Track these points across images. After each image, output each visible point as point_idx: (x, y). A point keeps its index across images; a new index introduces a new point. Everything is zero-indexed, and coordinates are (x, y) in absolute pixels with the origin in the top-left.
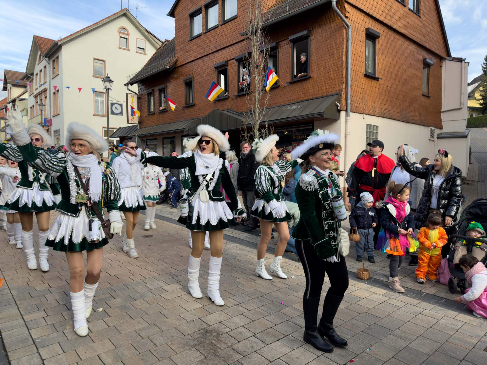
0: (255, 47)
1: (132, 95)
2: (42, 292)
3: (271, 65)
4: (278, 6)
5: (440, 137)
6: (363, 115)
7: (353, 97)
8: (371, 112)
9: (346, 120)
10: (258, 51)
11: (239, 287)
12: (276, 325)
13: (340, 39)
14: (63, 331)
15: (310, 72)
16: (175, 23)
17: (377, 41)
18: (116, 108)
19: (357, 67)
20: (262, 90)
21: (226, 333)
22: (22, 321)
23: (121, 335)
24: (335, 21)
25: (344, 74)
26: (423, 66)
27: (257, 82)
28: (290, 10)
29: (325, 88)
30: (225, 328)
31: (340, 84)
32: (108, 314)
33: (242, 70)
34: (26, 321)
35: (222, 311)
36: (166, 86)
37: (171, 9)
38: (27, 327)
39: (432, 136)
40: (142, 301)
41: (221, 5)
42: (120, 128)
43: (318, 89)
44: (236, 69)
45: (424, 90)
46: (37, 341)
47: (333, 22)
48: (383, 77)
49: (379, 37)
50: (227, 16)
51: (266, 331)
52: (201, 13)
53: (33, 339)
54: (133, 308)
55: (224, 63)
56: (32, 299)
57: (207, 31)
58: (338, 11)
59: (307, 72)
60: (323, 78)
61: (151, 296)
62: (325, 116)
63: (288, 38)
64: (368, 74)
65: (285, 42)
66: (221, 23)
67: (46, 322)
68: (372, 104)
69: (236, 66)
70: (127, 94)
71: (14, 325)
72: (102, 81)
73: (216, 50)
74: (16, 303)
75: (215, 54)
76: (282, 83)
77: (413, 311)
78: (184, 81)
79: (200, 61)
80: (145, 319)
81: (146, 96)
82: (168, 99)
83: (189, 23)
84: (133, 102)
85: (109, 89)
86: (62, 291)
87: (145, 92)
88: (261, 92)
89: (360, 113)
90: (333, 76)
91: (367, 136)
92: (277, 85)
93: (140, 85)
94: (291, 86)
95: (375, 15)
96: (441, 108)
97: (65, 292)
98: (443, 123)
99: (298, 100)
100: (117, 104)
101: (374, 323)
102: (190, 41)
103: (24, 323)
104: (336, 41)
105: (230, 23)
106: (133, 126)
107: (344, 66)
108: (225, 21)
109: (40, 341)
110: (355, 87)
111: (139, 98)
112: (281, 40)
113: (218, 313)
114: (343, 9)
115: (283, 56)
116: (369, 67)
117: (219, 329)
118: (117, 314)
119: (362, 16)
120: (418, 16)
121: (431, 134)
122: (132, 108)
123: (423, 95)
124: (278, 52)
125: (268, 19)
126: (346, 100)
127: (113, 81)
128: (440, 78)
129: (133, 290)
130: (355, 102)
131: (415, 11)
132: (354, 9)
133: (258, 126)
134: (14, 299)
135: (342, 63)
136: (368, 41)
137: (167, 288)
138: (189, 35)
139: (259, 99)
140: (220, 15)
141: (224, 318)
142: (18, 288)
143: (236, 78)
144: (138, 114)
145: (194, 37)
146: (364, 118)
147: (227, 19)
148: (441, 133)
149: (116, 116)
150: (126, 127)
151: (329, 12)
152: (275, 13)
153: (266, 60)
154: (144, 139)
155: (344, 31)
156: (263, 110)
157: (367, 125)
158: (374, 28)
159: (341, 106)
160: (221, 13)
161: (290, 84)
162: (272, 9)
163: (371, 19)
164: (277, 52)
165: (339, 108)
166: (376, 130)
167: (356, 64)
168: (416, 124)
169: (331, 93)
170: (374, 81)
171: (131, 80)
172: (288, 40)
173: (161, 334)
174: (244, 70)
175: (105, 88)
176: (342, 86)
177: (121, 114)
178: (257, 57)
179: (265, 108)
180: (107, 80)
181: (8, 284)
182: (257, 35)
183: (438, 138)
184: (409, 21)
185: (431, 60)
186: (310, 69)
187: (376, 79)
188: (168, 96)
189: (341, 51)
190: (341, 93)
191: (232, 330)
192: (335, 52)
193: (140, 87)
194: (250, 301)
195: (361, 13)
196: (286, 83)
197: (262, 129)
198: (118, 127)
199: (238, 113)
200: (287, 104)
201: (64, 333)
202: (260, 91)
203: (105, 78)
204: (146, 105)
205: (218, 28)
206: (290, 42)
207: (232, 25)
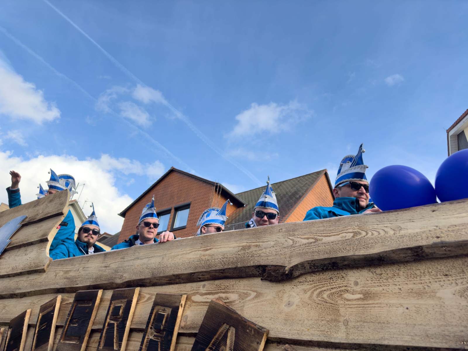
16: (124, 222)
37: (124, 211)
41: (172, 215)
50: (176, 225)
105: (177, 231)
108: (173, 229)
140: (169, 223)
147: (176, 227)
160: (171, 221)
207: (179, 234)
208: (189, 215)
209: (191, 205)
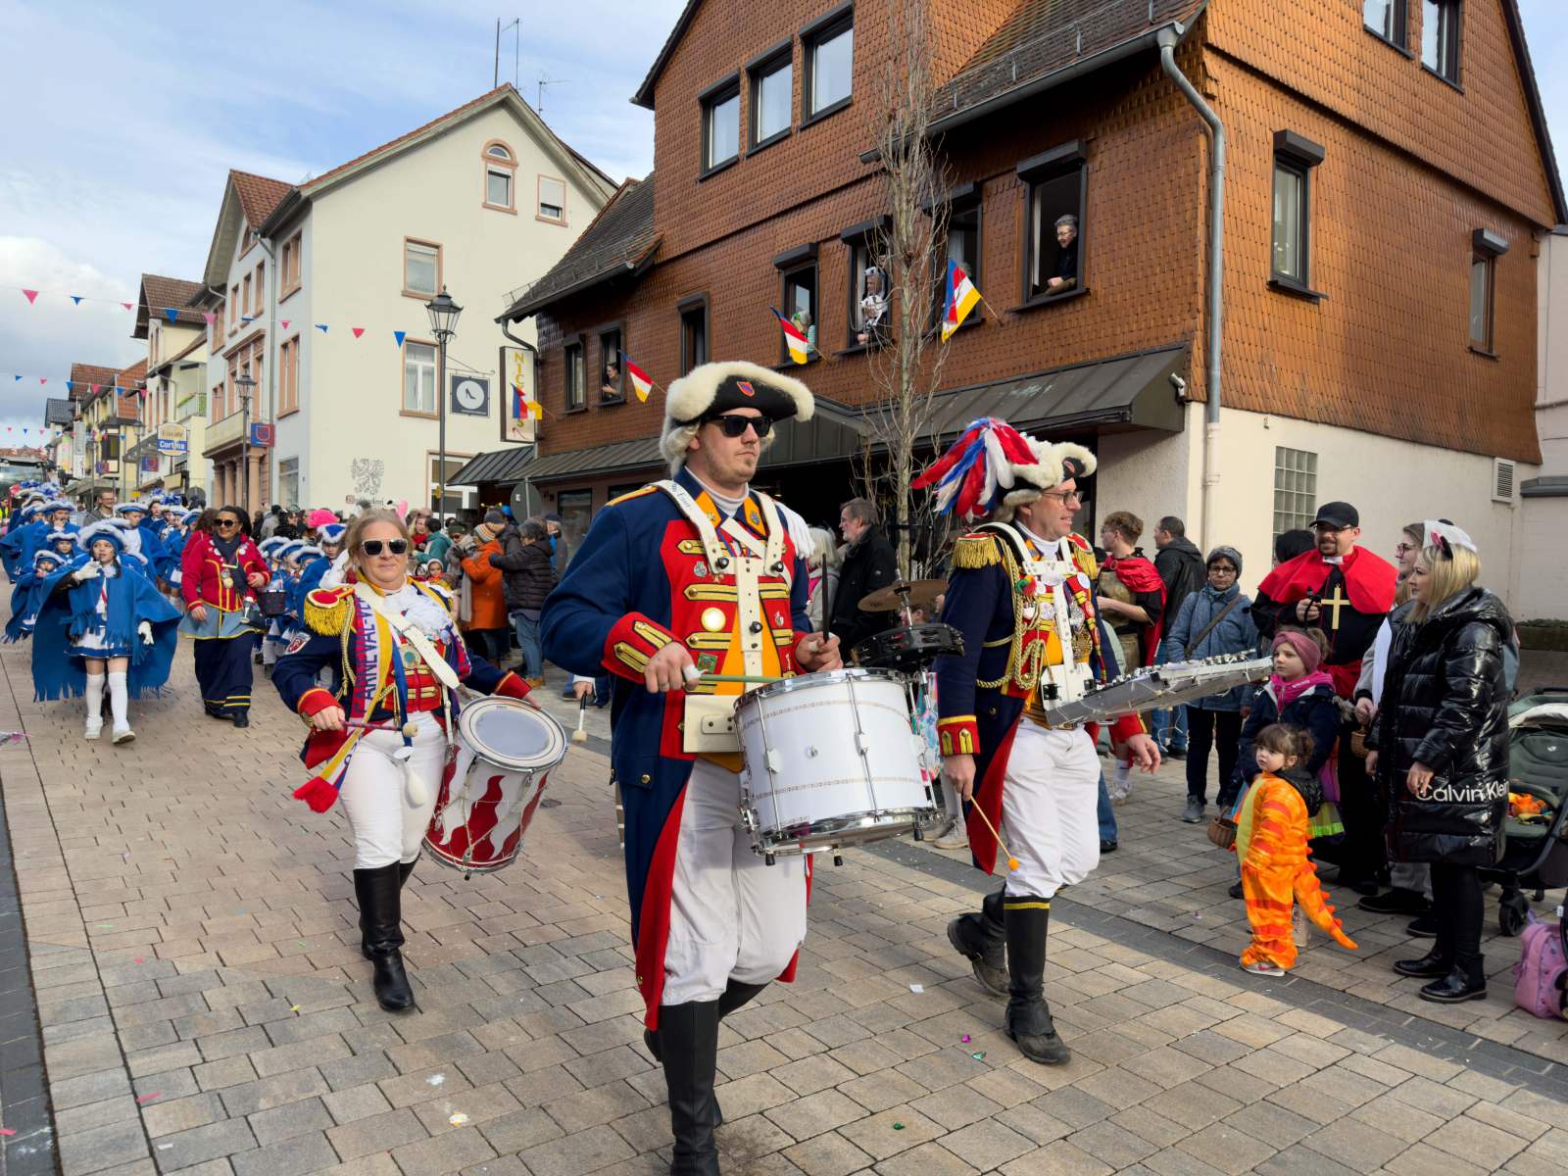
0: (905, 198)
1: (520, 352)
2: (197, 978)
3: (956, 255)
4: (985, 65)
5: (1530, 492)
6: (1263, 416)
7: (1231, 357)
8: (1294, 409)
9: (1206, 432)
10: (916, 213)
11: (831, 990)
12: (950, 1132)
13: (1185, 166)
14: (246, 1117)
15: (1086, 276)
16: (656, 125)
17: (1312, 173)
18: (467, 391)
19: (1245, 260)
20: (923, 337)
21: (779, 1151)
22: (122, 1075)
23: (430, 1140)
24: (1172, 109)
25: (1201, 281)
26: (1471, 253)
27: (906, 310)
28: (1020, 78)
29: (1134, 327)
30: (775, 1134)
31: (1187, 316)
32: (394, 1065)
33: (863, 272)
34: (134, 1075)
35: (767, 1072)
36: (625, 324)
37: (645, 83)
38: (136, 1097)
39: (1504, 488)
40: (508, 1024)
41: (799, 66)
42: (480, 455)
43: (1110, 330)
44: (844, 268)
45: (1476, 335)
46: (161, 1147)
47: (1162, 112)
48: (1332, 293)
49: (1319, 160)
50: (819, 101)
51: (913, 1153)
52: (737, 93)
53: (148, 1140)
54: (478, 1047)
55: (807, 249)
56: (165, 1001)
57: (756, 149)
58: (1182, 77)
59: (1075, 276)
60: (1127, 297)
61: (537, 1008)
62: (1135, 418)
63: (1015, 169)
64: (1280, 283)
65: (1006, 180)
66: (799, 123)
67: (197, 1082)
68: (1297, 381)
69: (846, 259)
70: (502, 350)
71: (95, 1088)
72: (428, 307)
73: (781, 209)
74: (111, 1014)
75: (780, 225)
76: (993, 314)
77: (1435, 1102)
78: (679, 308)
79: (729, 245)
80: (513, 1089)
81: (562, 357)
82: (628, 364)
83: (698, 124)
84: (523, 375)
85: (446, 332)
86: (258, 978)
87: (559, 342)
88: (920, 342)
89: (1255, 411)
90: (1161, 288)
91: (1277, 486)
92: (977, 320)
93: (544, 320)
94: (1022, 322)
95: (1306, 88)
96: (1533, 395)
97: (267, 983)
98: (1540, 443)
99: (1044, 366)
100: (470, 379)
101: (1295, 1141)
102: (702, 181)
103: (127, 1082)
104: (1173, 176)
105: (826, 123)
106: (521, 449)
107: (1201, 257)
108: (812, 117)
109: (169, 1149)
110: (1237, 326)
111: (540, 363)
112: (993, 173)
113: (753, 1078)
114: (1198, 73)
115: (998, 227)
116: (1284, 260)
117: (755, 1134)
118: (423, 1066)
119: (1261, 92)
120: (1455, 89)
121: (1500, 481)
122: (518, 393)
123: (1472, 350)
124: (979, 215)
125: (950, 109)
126: (1208, 366)
127: (460, 310)
128: (1529, 294)
129: (482, 986)
130: (1236, 374)
131: (1444, 74)
132: (1236, 71)
133: (909, 450)
134: (107, 1000)
135: (1195, 247)
136: (1280, 174)
137: (592, 982)
138: (698, 164)
139: (914, 365)
140: (796, 99)
141: (774, 1097)
142: (125, 964)
143: (845, 295)
144: (534, 414)
145: (714, 168)
146: (1266, 427)
147: (819, 109)
148: (1537, 480)
149: (466, 417)
150: (499, 453)
151: (1152, 83)
152: (971, 88)
153: (937, 239)
154: (553, 490)
155: (1202, 141)
156: (926, 398)
157: (1279, 449)
158: (1301, 132)
159: (1188, 385)
160: (799, 91)
161: (1017, 317)
162: (964, 75)
163: (1291, 101)
164: (976, 213)
165: (1182, 392)
166: (1308, 469)
167: (1242, 249)
168: (1446, 448)
169: (1154, 343)
170: (1302, 304)
171: (516, 304)
172: (1014, 176)
173: (558, 1143)
174: (868, 271)
175: (435, 331)
176: (1192, 322)
177: (483, 410)
178: (911, 228)
179: (931, 395)
180: (444, 304)
181: (94, 948)
182: (910, 157)
183: (1525, 495)
184: (1424, 106)
185: (1497, 235)
186: (1087, 266)
187: (1311, 298)
188: (629, 356)
189: (1189, 205)
190: (1191, 345)
191: (798, 1143)
192: (1171, 210)
193: (545, 329)
194: (865, 1043)
195: (1260, 84)
196: (1006, 312)
197: (923, 461)
198: (474, 452)
199: (848, 409)
200: (1009, 379)
201: (249, 1124)
202: (916, 338)
203: (436, 300)
204: (562, 383)
205: (788, 141)
206: (1019, 182)
207: (835, 129)
208: (854, 51)
209: (856, 13)
